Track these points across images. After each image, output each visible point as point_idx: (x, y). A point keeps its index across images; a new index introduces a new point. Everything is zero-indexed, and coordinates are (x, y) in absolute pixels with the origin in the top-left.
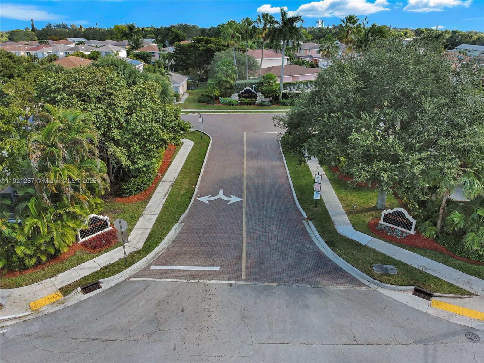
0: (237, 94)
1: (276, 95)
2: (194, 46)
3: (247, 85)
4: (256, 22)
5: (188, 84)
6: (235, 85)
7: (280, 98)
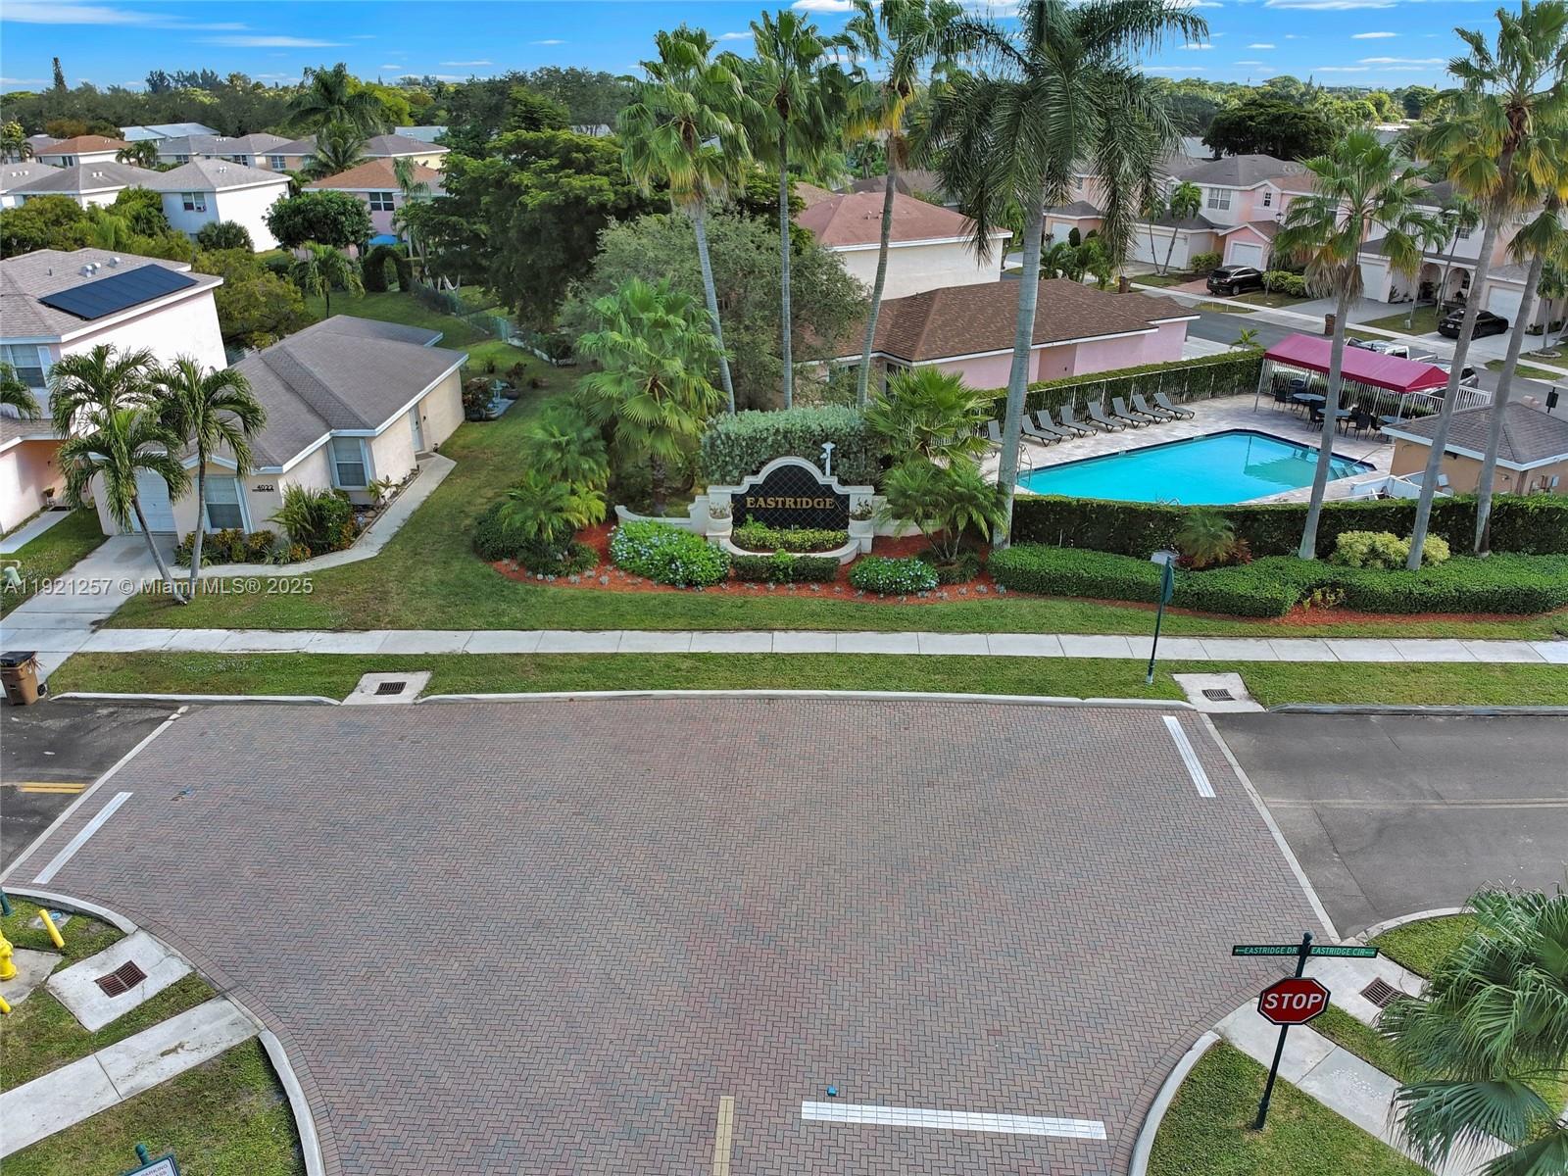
0: (720, 496)
1: (972, 525)
2: (499, 184)
3: (786, 441)
4: (845, 40)
5: (466, 390)
6: (713, 445)
7: (997, 540)
